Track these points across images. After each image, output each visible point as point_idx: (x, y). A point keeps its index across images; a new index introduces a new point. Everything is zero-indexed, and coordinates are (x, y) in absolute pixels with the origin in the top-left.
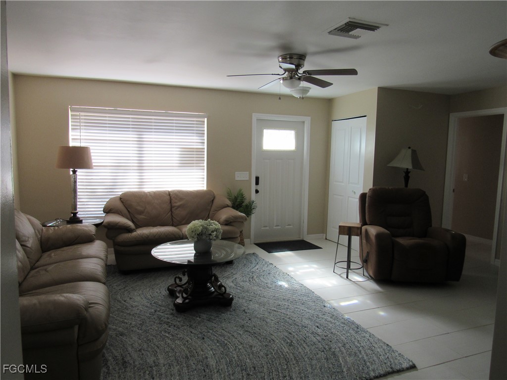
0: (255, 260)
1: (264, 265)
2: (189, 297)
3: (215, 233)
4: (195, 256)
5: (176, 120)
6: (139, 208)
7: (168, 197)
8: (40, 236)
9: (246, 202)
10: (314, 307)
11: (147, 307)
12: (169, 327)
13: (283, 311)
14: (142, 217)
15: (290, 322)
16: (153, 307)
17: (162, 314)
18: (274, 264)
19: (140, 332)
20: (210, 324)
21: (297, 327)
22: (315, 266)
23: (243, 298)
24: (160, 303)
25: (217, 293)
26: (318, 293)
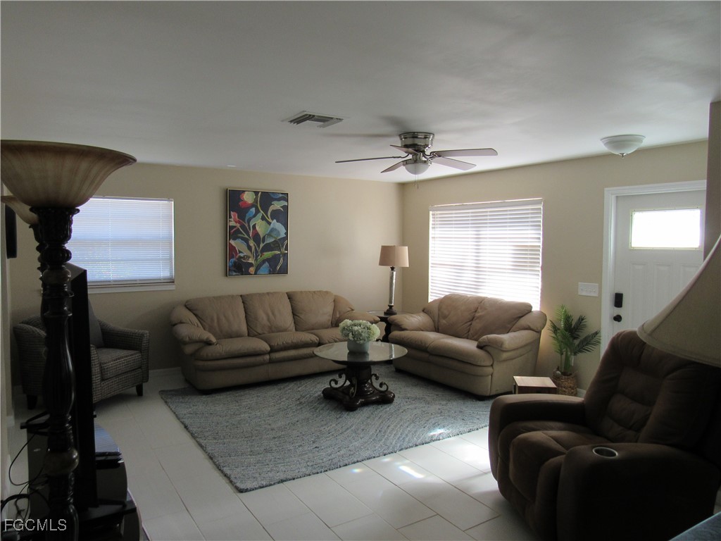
5: (510, 210)
8: (338, 316)
14: (444, 321)
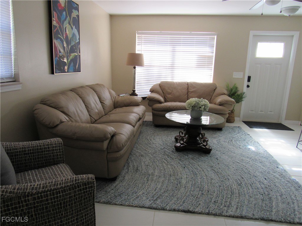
0: (238, 131)
1: (243, 135)
2: (185, 144)
3: (204, 106)
4: (190, 120)
5: (196, 38)
6: (169, 91)
7: (187, 86)
8: (114, 100)
9: (239, 93)
10: (269, 166)
11: (161, 145)
12: (168, 158)
13: (244, 164)
14: (170, 96)
15: (246, 171)
16: (164, 146)
17: (167, 150)
18: (251, 135)
19: (152, 156)
20: (192, 161)
21: (249, 175)
22: (283, 141)
23: (220, 151)
24: (168, 145)
25: (202, 145)
26: (275, 158)
